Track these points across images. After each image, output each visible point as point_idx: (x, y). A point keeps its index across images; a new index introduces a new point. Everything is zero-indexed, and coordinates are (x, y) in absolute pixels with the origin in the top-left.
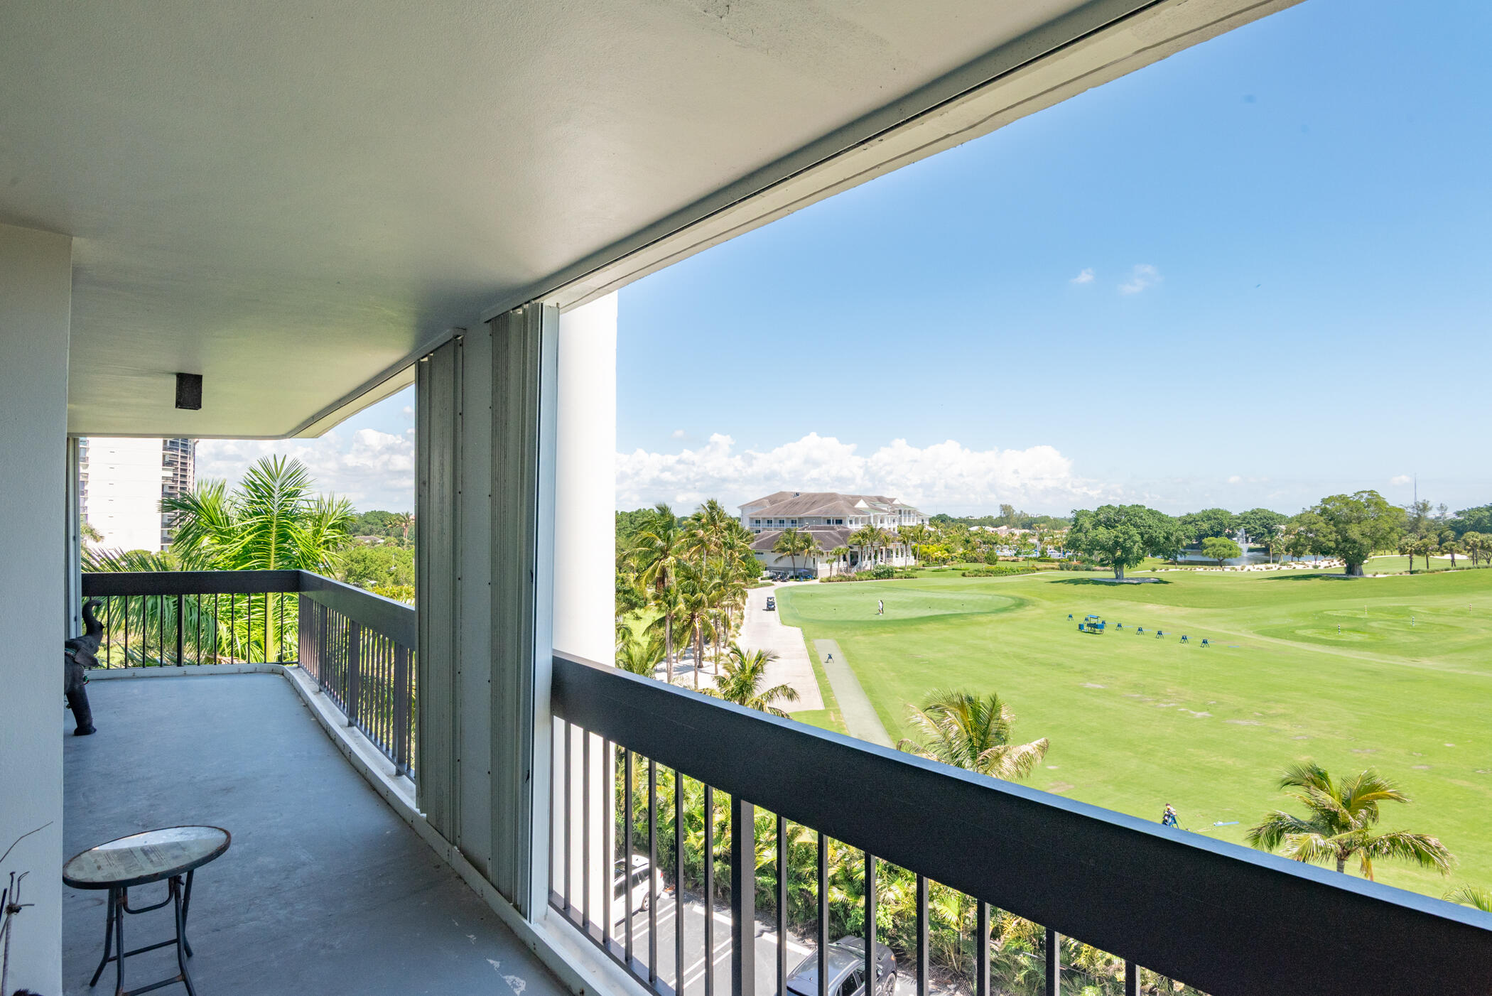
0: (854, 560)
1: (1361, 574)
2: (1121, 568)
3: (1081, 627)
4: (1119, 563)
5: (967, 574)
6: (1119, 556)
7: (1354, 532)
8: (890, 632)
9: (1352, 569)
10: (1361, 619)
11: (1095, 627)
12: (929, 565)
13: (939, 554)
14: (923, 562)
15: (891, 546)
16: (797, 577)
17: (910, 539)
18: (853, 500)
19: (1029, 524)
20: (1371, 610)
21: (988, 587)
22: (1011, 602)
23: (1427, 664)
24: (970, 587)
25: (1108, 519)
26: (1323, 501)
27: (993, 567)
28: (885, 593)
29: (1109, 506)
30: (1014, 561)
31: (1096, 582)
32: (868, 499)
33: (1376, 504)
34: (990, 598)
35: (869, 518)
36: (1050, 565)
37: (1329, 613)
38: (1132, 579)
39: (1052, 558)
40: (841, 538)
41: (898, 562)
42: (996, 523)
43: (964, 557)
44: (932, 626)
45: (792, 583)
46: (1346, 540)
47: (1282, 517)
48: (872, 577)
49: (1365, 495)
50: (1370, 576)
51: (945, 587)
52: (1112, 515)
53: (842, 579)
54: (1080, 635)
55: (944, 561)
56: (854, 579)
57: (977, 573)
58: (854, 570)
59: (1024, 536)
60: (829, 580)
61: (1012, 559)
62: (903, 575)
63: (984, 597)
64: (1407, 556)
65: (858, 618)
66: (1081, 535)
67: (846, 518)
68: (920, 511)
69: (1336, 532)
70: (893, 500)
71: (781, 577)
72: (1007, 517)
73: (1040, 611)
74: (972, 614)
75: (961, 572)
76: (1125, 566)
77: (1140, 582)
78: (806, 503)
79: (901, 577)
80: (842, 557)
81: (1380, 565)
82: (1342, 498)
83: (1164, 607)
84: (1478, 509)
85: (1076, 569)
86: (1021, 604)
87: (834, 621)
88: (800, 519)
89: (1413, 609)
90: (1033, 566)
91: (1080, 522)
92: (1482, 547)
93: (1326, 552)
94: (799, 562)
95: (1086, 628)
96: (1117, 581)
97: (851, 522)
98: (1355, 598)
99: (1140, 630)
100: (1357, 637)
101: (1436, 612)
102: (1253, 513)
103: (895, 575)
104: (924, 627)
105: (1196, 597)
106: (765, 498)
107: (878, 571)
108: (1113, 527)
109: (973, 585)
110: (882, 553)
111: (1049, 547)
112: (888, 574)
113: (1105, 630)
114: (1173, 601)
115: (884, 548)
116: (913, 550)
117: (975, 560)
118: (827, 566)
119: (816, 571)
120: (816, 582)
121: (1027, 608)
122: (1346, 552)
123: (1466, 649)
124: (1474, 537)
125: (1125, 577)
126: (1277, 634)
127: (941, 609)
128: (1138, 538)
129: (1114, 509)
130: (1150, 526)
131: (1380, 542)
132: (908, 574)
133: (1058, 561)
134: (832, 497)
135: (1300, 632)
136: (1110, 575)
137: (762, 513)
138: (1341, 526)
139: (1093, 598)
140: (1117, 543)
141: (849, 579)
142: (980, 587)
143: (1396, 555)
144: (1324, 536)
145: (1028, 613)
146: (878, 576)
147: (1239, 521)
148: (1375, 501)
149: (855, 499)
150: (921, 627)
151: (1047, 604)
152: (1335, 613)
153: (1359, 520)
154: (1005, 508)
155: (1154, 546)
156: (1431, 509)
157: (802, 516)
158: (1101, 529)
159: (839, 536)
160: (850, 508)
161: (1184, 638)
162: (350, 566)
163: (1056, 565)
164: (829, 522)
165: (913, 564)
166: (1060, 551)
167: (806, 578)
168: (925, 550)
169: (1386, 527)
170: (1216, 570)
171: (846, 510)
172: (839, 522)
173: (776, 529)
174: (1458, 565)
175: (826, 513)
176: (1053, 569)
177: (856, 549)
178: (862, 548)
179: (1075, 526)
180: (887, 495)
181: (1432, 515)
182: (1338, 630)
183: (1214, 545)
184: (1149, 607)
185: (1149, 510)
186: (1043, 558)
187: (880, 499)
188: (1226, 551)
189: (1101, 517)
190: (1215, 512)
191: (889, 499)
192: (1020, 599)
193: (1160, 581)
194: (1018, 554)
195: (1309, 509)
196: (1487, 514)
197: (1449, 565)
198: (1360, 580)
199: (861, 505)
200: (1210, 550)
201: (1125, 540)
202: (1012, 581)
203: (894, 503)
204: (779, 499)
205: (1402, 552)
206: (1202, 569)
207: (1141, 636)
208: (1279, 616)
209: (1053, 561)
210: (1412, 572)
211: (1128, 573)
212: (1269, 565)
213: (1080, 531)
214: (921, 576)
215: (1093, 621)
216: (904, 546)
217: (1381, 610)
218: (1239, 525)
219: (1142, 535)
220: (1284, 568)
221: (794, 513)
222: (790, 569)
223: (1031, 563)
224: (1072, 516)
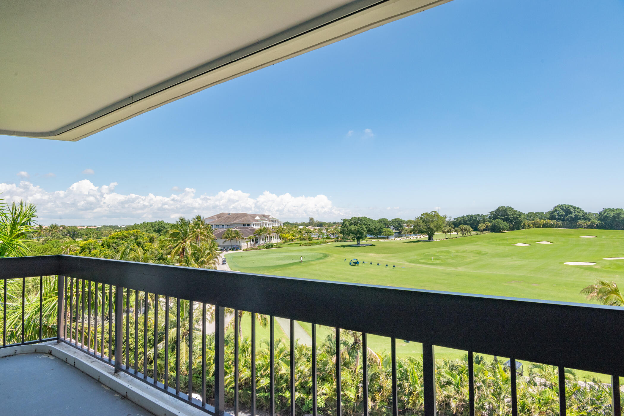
0: (256, 241)
1: (433, 240)
3: (350, 264)
4: (358, 239)
5: (302, 245)
6: (359, 236)
7: (432, 226)
8: (279, 271)
9: (430, 238)
10: (437, 255)
11: (356, 263)
12: (286, 242)
13: (290, 237)
14: (283, 241)
15: (271, 235)
16: (232, 249)
17: (278, 231)
18: (254, 216)
19: (321, 225)
20: (439, 252)
21: (311, 250)
22: (322, 255)
23: (460, 269)
24: (304, 250)
25: (355, 222)
26: (422, 215)
27: (311, 242)
28: (272, 254)
29: (355, 217)
30: (317, 239)
31: (351, 246)
32: (259, 216)
33: (437, 216)
34: (314, 254)
35: (261, 223)
36: (331, 240)
37: (427, 253)
38: (363, 244)
39: (331, 238)
40: (251, 232)
41: (274, 241)
42: (307, 225)
43: (300, 239)
44: (295, 267)
45: (230, 252)
46: (429, 228)
47: (404, 221)
48: (264, 248)
49: (434, 213)
50: (435, 240)
51: (294, 251)
52: (356, 221)
53: (252, 249)
54: (351, 267)
55: (292, 240)
56: (257, 249)
57: (305, 245)
58: (257, 245)
59: (319, 230)
60: (247, 250)
61: (317, 238)
62: (277, 246)
63: (311, 254)
64: (445, 233)
65: (264, 265)
66: (345, 228)
67: (251, 224)
68: (280, 220)
69: (426, 225)
70: (269, 216)
71: (226, 250)
72: (312, 222)
73: (333, 258)
74: (309, 261)
75: (299, 244)
76: (361, 239)
77: (366, 245)
78: (234, 218)
79: (276, 247)
80: (251, 240)
81: (438, 236)
82: (427, 214)
83: (375, 254)
84: (460, 217)
85: (340, 242)
86: (326, 256)
87: (255, 267)
88: (231, 224)
89: (450, 251)
90: (325, 241)
91: (345, 223)
92: (465, 230)
93: (422, 232)
94: (233, 243)
95: (352, 264)
96: (358, 245)
97: (253, 225)
98: (433, 248)
99: (371, 263)
100: (438, 262)
101: (457, 251)
102: (395, 219)
103: (274, 246)
104: (292, 267)
105: (385, 250)
106: (215, 216)
107: (267, 245)
108: (357, 225)
109: (305, 249)
110: (267, 238)
111: (329, 233)
112: (271, 246)
113: (359, 265)
114: (378, 252)
115: (268, 236)
116: (280, 236)
117: (304, 239)
118: (245, 244)
119: (241, 246)
120: (241, 251)
121: (329, 257)
122: (428, 233)
123: (470, 263)
124: (463, 226)
125: (361, 244)
126: (414, 262)
127: (296, 260)
128: (365, 229)
129: (357, 218)
130: (369, 225)
131: (438, 228)
132: (279, 246)
133: (334, 239)
134: (245, 215)
135: (420, 261)
136: (355, 243)
137: (214, 222)
138: (427, 223)
139: (351, 252)
140: (358, 231)
141: (255, 249)
142: (308, 250)
143: (441, 233)
144: (422, 227)
145: (329, 259)
146: (267, 247)
147: (391, 223)
148: (436, 214)
149: (255, 216)
150: (290, 267)
151: (335, 255)
152: (430, 254)
153: (432, 222)
154: (311, 219)
155: (370, 232)
156: (447, 217)
157: (232, 223)
158: (353, 226)
159: (250, 231)
160: (252, 219)
161: (387, 265)
163: (334, 240)
164: (244, 225)
165: (280, 242)
166: (333, 235)
167: (237, 249)
168: (285, 236)
169: (441, 223)
170: (386, 240)
171: (251, 220)
172: (248, 225)
173: (220, 229)
174: (459, 236)
175: (243, 221)
176: (332, 242)
177: (257, 236)
178: (260, 236)
179: (343, 225)
180: (266, 214)
181: (448, 219)
182: (432, 259)
183: (385, 231)
184: (371, 254)
185: (368, 219)
186: (328, 238)
187: (264, 216)
188: (389, 233)
189: (352, 221)
190: (383, 219)
191: (267, 216)
192: (325, 254)
193: (372, 245)
194: (319, 236)
195: (417, 218)
197: (456, 236)
198: (433, 242)
199: (257, 218)
200: (384, 233)
201: (361, 230)
202: (318, 247)
203: (270, 217)
204: (221, 216)
205: (443, 232)
206: (382, 240)
207: (372, 266)
208: (413, 255)
209: (332, 239)
210: (447, 239)
211: (362, 242)
212: (403, 238)
213: (345, 227)
214: (284, 247)
215: (355, 261)
216: (276, 235)
217: (442, 252)
218: (391, 224)
219: (366, 228)
220: (407, 239)
221: (228, 222)
222: (229, 246)
223: (325, 240)
224: (342, 221)
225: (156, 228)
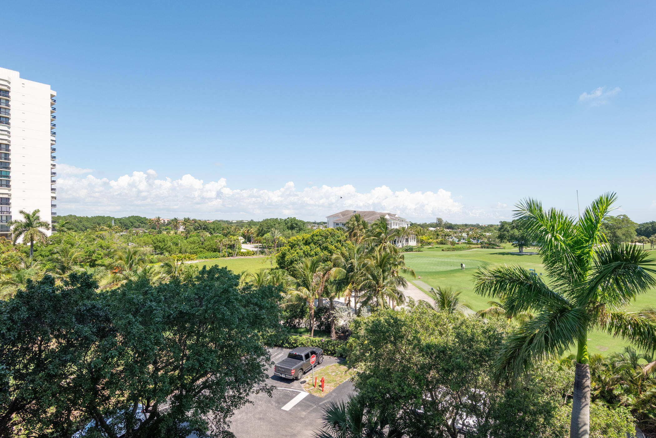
2: (522, 248)
4: (521, 246)
5: (444, 250)
6: (523, 242)
12: (424, 245)
13: (429, 240)
15: (409, 237)
18: (383, 215)
19: (455, 227)
21: (460, 256)
24: (451, 255)
25: (518, 226)
27: (454, 247)
31: (512, 254)
32: (388, 214)
35: (391, 223)
38: (527, 253)
41: (413, 243)
46: (614, 236)
48: (404, 251)
49: (622, 217)
55: (430, 244)
57: (449, 250)
66: (505, 232)
69: (610, 233)
70: (395, 215)
72: (441, 224)
75: (441, 249)
76: (524, 247)
77: (531, 254)
79: (416, 251)
90: (470, 247)
91: (505, 226)
96: (520, 253)
103: (414, 250)
106: (340, 213)
107: (407, 248)
110: (404, 240)
112: (410, 249)
125: (524, 251)
132: (418, 250)
133: (477, 244)
134: (373, 213)
136: (516, 250)
137: (339, 220)
140: (522, 237)
142: (456, 255)
149: (385, 214)
153: (620, 228)
158: (516, 230)
162: (157, 244)
163: (479, 246)
165: (417, 245)
166: (475, 240)
168: (422, 238)
179: (501, 228)
180: (392, 212)
186: (470, 243)
187: (391, 214)
189: (514, 224)
194: (459, 240)
196: (651, 225)
199: (387, 217)
201: (527, 235)
204: (346, 214)
211: (525, 249)
213: (504, 231)
214: (425, 251)
224: (499, 224)
225: (289, 224)
